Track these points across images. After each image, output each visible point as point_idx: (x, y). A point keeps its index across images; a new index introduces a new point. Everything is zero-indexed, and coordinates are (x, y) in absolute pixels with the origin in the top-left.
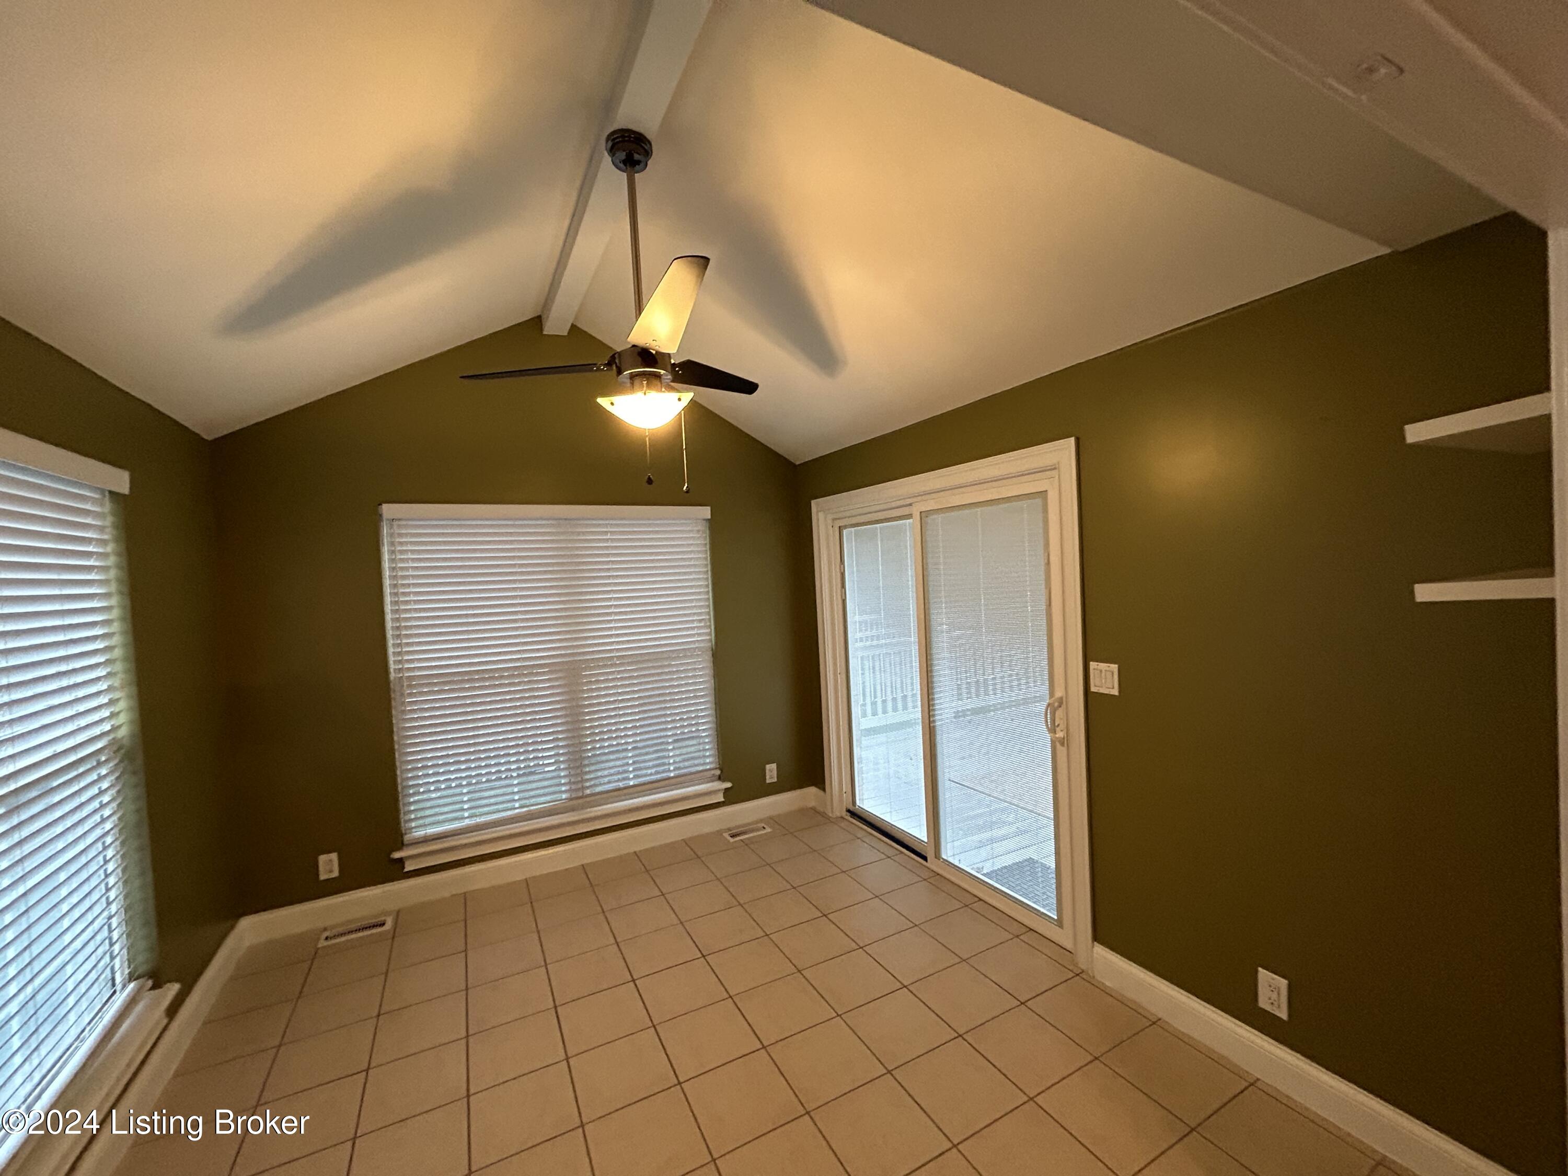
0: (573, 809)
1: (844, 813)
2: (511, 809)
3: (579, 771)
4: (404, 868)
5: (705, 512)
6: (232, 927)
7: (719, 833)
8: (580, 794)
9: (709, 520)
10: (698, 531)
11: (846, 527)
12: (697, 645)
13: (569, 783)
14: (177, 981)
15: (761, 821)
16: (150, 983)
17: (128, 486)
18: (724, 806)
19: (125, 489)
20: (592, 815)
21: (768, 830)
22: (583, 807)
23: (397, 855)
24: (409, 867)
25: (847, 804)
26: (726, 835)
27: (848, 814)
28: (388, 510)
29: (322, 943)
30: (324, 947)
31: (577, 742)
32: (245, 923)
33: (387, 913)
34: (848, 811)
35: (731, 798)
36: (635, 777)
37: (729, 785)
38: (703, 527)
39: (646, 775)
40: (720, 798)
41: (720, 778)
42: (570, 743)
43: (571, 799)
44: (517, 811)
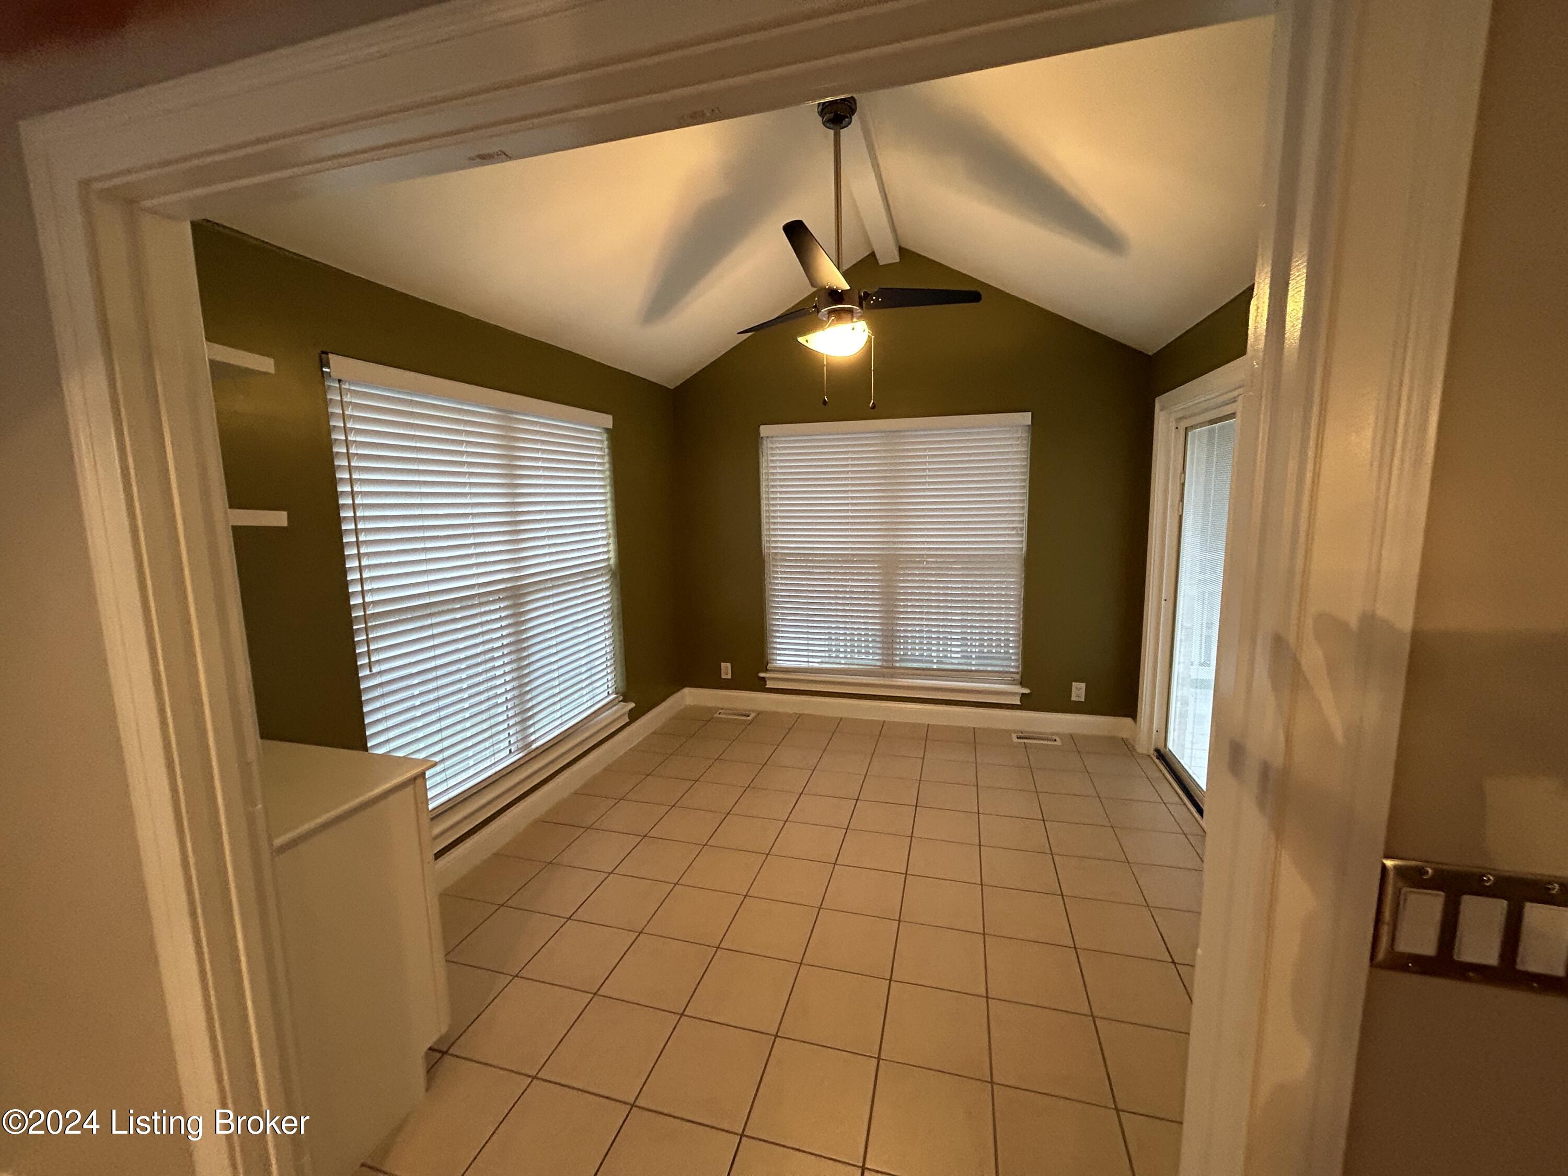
0: (884, 676)
1: (1152, 752)
2: (838, 663)
3: (890, 646)
4: (766, 685)
5: (1026, 418)
6: (678, 690)
7: (1008, 732)
8: (890, 664)
9: (1028, 426)
10: (1019, 438)
11: (1193, 427)
12: (1006, 552)
13: (882, 654)
14: (634, 703)
15: (1057, 734)
16: (621, 698)
17: (612, 425)
18: (1017, 709)
19: (611, 426)
20: (899, 684)
21: (1058, 743)
22: (892, 676)
23: (762, 675)
24: (770, 685)
25: (1157, 742)
26: (1014, 736)
27: (1156, 754)
28: (765, 430)
29: (717, 715)
30: (717, 718)
31: (891, 622)
32: (686, 690)
33: (753, 711)
34: (1157, 751)
35: (1027, 704)
36: (938, 662)
37: (1027, 691)
38: (1025, 435)
39: (952, 664)
40: (1017, 702)
41: (1022, 684)
42: (885, 622)
43: (881, 666)
44: (843, 666)
